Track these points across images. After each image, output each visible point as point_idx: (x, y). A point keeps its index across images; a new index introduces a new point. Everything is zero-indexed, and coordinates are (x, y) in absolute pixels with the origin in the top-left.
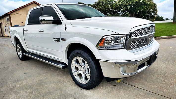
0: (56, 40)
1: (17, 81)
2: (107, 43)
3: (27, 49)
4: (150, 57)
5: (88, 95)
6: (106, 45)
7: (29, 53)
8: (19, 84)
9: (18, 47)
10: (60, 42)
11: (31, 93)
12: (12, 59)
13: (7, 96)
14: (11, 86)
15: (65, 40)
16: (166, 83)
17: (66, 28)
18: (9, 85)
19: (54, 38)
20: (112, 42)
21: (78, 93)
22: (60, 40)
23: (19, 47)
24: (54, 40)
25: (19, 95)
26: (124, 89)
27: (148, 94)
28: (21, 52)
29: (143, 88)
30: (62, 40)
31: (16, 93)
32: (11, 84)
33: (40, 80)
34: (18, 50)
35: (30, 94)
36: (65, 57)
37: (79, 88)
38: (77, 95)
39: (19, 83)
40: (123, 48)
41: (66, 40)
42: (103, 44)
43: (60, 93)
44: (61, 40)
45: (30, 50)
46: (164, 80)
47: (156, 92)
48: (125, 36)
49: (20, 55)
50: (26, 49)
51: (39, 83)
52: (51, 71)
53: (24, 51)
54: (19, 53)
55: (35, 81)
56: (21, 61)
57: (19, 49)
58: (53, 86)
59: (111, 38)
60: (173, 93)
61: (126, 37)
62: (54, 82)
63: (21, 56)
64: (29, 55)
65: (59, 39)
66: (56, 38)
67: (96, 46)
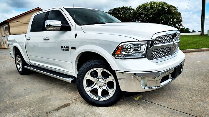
0: (65, 48)
1: (15, 97)
2: (124, 51)
3: (29, 61)
4: (175, 68)
5: (101, 113)
6: (124, 53)
7: (31, 66)
8: (17, 101)
10: (69, 51)
11: (33, 111)
12: (10, 73)
13: (3, 114)
14: (8, 103)
15: (75, 49)
16: (193, 100)
17: (76, 35)
18: (6, 102)
19: (62, 47)
20: (131, 49)
21: (89, 111)
22: (69, 49)
23: (19, 58)
24: (62, 49)
25: (18, 113)
26: (144, 107)
27: (173, 112)
28: (20, 64)
29: (166, 106)
30: (71, 49)
31: (14, 111)
32: (8, 100)
33: (43, 97)
34: (18, 62)
35: (31, 112)
36: (75, 69)
37: (91, 107)
38: (87, 113)
39: (18, 99)
40: (144, 57)
41: (76, 48)
42: (120, 52)
43: (67, 111)
44: (70, 49)
45: (32, 62)
46: (191, 97)
47: (182, 110)
48: (146, 43)
49: (19, 68)
50: (27, 61)
51: (43, 100)
52: (57, 86)
53: (24, 63)
54: (18, 66)
55: (37, 97)
56: (21, 75)
57: (19, 61)
58: (59, 103)
59: (130, 46)
60: (202, 111)
61: (146, 45)
62: (60, 99)
63: (20, 70)
64: (31, 68)
65: (68, 47)
66: (64, 47)
67: (112, 55)
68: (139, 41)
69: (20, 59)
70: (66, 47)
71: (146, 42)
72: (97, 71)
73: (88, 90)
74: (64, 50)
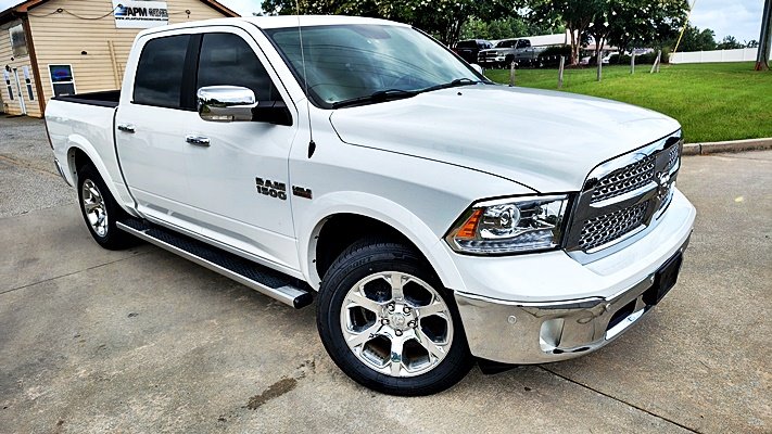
0: (269, 188)
1: (101, 350)
2: (487, 227)
3: (133, 206)
4: (658, 274)
5: (402, 420)
6: (486, 234)
7: (141, 222)
8: (113, 366)
9: (89, 192)
10: (285, 198)
11: (172, 409)
12: (63, 238)
13: (76, 420)
14: (82, 373)
15: (310, 197)
16: (709, 375)
17: (312, 147)
18: (74, 369)
19: (259, 181)
20: (510, 223)
21: (361, 413)
22: (286, 193)
23: (92, 189)
24: (258, 188)
25: (123, 418)
26: (545, 399)
27: (639, 422)
28: (100, 211)
29: (618, 396)
30: (295, 193)
31: (112, 408)
32: (82, 363)
33: (200, 351)
34: (88, 201)
35: (166, 413)
36: (309, 263)
37: (365, 393)
38: (357, 421)
39: (115, 360)
41: (313, 195)
42: (474, 230)
43: (290, 411)
44: (289, 192)
45: (144, 211)
46: (703, 359)
47: (670, 413)
48: (562, 200)
49: (98, 224)
50: (125, 203)
51: (199, 364)
52: (241, 304)
53: (115, 211)
54: (93, 218)
55: (180, 352)
56: (106, 251)
57: (93, 200)
58: (258, 377)
59: (508, 210)
60: (735, 420)
62: (260, 361)
63: (101, 231)
64: (143, 233)
65: (282, 186)
66: (268, 182)
67: (444, 237)
68: (539, 194)
69: (97, 194)
70: (276, 183)
71: (565, 196)
72: (389, 280)
73: (355, 340)
74: (265, 192)
